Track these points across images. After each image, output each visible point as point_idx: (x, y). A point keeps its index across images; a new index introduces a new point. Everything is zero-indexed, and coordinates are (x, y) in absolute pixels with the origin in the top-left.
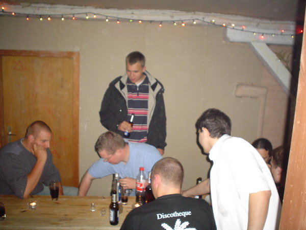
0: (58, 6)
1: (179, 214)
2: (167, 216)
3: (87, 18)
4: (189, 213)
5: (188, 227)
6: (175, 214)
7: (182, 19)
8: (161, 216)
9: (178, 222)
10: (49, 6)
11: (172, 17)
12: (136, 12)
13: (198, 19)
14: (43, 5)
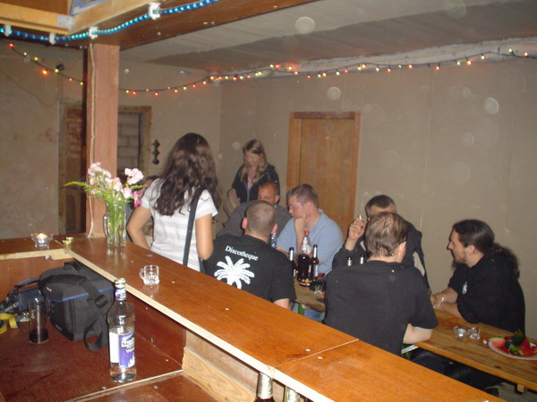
0: (335, 59)
1: (246, 255)
2: (234, 252)
3: (359, 69)
4: (255, 258)
5: (247, 269)
6: (243, 254)
7: (468, 55)
8: (229, 249)
9: (241, 261)
10: (326, 61)
11: (454, 54)
12: (410, 54)
13: (490, 52)
14: (321, 61)
